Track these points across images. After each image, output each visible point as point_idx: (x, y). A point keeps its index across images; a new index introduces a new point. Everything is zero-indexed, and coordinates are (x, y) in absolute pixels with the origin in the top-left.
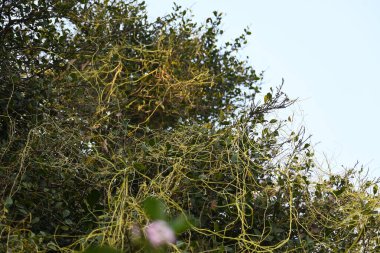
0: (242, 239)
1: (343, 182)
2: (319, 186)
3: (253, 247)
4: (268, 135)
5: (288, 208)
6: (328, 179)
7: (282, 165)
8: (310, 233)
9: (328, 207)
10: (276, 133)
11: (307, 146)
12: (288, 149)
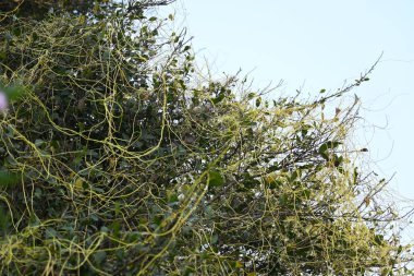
0: (108, 142)
1: (223, 90)
2: (196, 92)
3: (119, 152)
4: (147, 34)
5: (161, 114)
6: (207, 86)
7: (159, 67)
8: (183, 142)
9: (205, 116)
10: (155, 32)
11: (187, 48)
12: (167, 50)
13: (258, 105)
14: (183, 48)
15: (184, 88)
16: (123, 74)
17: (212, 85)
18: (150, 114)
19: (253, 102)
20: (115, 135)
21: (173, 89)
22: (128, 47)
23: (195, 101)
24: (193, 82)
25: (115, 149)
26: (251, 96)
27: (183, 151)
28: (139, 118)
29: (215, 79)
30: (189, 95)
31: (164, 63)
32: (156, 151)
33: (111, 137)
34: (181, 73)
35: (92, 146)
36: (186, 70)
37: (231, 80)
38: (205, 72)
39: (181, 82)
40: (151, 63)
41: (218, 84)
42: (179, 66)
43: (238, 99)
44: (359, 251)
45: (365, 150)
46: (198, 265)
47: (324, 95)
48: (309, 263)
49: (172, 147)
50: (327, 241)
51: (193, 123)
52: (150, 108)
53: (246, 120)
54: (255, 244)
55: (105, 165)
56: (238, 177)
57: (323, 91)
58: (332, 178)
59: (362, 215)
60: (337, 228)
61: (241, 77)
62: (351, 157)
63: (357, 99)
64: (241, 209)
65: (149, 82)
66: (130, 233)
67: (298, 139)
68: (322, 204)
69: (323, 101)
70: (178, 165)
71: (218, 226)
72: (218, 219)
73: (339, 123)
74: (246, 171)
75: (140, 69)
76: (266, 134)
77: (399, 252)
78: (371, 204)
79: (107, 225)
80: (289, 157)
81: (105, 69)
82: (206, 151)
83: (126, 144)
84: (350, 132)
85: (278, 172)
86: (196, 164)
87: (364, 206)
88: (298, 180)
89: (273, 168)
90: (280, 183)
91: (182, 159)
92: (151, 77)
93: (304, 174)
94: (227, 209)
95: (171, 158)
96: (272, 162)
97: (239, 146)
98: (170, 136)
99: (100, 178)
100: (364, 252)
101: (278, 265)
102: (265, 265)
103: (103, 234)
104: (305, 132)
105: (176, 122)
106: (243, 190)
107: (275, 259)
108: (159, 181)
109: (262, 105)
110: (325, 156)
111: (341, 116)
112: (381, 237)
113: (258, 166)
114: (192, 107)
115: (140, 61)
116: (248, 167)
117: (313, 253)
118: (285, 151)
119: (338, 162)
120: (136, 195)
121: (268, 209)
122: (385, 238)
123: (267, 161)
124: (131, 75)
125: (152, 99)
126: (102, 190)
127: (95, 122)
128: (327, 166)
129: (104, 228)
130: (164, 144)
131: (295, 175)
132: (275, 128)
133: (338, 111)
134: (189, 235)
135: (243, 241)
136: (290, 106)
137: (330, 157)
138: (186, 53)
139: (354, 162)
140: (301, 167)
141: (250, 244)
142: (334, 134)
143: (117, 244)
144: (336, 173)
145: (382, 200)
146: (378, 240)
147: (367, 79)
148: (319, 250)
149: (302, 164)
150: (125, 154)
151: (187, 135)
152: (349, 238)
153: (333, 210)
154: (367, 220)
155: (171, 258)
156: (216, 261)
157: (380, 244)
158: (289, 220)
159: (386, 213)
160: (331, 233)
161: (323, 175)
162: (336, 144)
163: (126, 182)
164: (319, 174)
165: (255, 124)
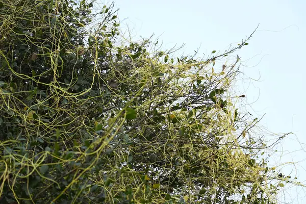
13: (166, 61)
14: (111, 17)
15: (111, 46)
16: (66, 35)
17: (132, 45)
18: (85, 66)
19: (162, 59)
20: (57, 80)
21: (103, 47)
22: (70, 15)
23: (119, 56)
24: (119, 42)
25: (58, 90)
26: (161, 54)
27: (109, 93)
28: (77, 67)
29: (134, 41)
30: (114, 52)
31: (97, 27)
33: (55, 81)
34: (109, 35)
35: (41, 87)
36: (113, 33)
37: (146, 42)
38: (127, 35)
39: (109, 42)
40: (87, 28)
41: (136, 45)
42: (108, 30)
43: (151, 56)
44: (237, 171)
45: (243, 96)
46: (117, 177)
47: (215, 55)
48: (200, 178)
49: (101, 90)
50: (213, 163)
51: (117, 73)
52: (85, 61)
53: (156, 72)
54: (160, 164)
55: (51, 102)
56: (149, 114)
57: (214, 52)
58: (219, 117)
59: (240, 143)
60: (221, 153)
61: (153, 40)
62: (233, 101)
63: (238, 58)
64: (151, 137)
65: (85, 41)
66: (67, 152)
67: (194, 87)
68: (211, 136)
69: (214, 59)
70: (105, 104)
71: (134, 150)
72: (133, 144)
73: (225, 75)
74: (155, 109)
75: (78, 32)
76: (171, 82)
77: (266, 172)
78: (247, 136)
79: (51, 145)
80: (187, 100)
81: (52, 31)
82: (126, 94)
83: (66, 87)
84: (233, 83)
85: (179, 111)
86: (118, 103)
87: (241, 137)
88: (193, 117)
89: (175, 108)
90: (180, 119)
91: (108, 99)
92: (87, 38)
93: (198, 113)
94: (141, 137)
95: (100, 98)
96: (175, 103)
97: (150, 91)
98: (100, 82)
99: (47, 111)
100: (241, 171)
101: (177, 180)
102: (167, 179)
103: (47, 152)
104: (199, 82)
105: (105, 71)
106: (153, 123)
107: (175, 175)
108: (91, 115)
109: (169, 61)
110: (214, 100)
111: (226, 71)
112: (254, 161)
113: (165, 106)
114: (117, 61)
115: (79, 26)
116: (157, 107)
117: (203, 171)
118: (184, 95)
119: (223, 105)
120: (73, 125)
121: (170, 138)
122: (257, 162)
123: (170, 102)
124: (72, 36)
125: (87, 54)
126: (47, 120)
127: (45, 70)
128: (215, 107)
129: (48, 148)
130: (95, 88)
131: (191, 114)
132: (178, 79)
133: (224, 67)
134: (111, 155)
135: (151, 160)
136: (190, 62)
137: (218, 101)
138: (113, 21)
139: (235, 105)
140: (196, 108)
141: (157, 163)
142: (221, 85)
143: (57, 160)
144: (222, 112)
145: (255, 133)
146: (251, 163)
147: (247, 44)
148: (207, 169)
149: (196, 106)
150: (66, 94)
151: (112, 82)
152: (229, 161)
153: (219, 140)
154: (244, 147)
155: (97, 172)
156: (131, 175)
157: (252, 165)
158: (186, 146)
159: (257, 143)
160: (216, 157)
161: (212, 114)
162: (222, 91)
163: (65, 115)
164: (209, 113)
165: (163, 75)
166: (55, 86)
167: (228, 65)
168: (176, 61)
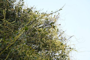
13: (38, 14)
15: (21, 9)
16: (8, 5)
17: (28, 9)
18: (14, 14)
19: (37, 13)
20: (5, 18)
21: (19, 9)
23: (24, 12)
24: (24, 8)
25: (5, 21)
26: (36, 12)
27: (20, 23)
28: (11, 15)
29: (28, 7)
30: (22, 10)
31: (17, 3)
32: (14, 22)
33: (5, 19)
34: (21, 6)
35: (0, 20)
36: (22, 5)
37: (32, 8)
38: (26, 6)
39: (21, 8)
40: (14, 3)
41: (29, 9)
42: (21, 4)
43: (33, 12)
44: (58, 46)
45: (60, 25)
46: (22, 47)
47: (52, 12)
48: (47, 48)
49: (18, 22)
50: (51, 44)
51: (23, 17)
52: (14, 13)
53: (35, 17)
54: (35, 44)
55: (3, 25)
56: (32, 29)
57: (52, 11)
59: (59, 38)
60: (53, 41)
61: (34, 7)
62: (57, 26)
63: (59, 14)
64: (33, 36)
65: (14, 7)
66: (7, 39)
67: (46, 21)
68: (50, 36)
69: (52, 14)
70: (19, 26)
71: (27, 39)
72: (27, 38)
73: (55, 18)
74: (34, 28)
75: (12, 4)
76: (39, 20)
77: (66, 47)
78: (61, 36)
79: (3, 38)
80: (43, 25)
81: (4, 4)
82: (26, 23)
83: (8, 20)
84: (57, 21)
85: (41, 28)
86: (23, 26)
87: (59, 37)
88: (45, 30)
89: (40, 28)
90: (41, 31)
91: (20, 24)
93: (47, 29)
94: (30, 36)
95: (18, 24)
96: (40, 26)
97: (33, 22)
98: (18, 19)
99: (2, 27)
100: (59, 47)
101: (40, 49)
102: (37, 48)
103: (1, 40)
104: (47, 20)
105: (20, 16)
106: (33, 32)
107: (39, 47)
108: (15, 29)
109: (39, 14)
110: (51, 26)
111: (55, 17)
112: (63, 44)
113: (37, 27)
114: (23, 13)
115: (12, 2)
116: (35, 27)
117: (48, 46)
118: (43, 24)
119: (54, 27)
120: (9, 32)
121: (38, 36)
122: (64, 44)
123: (39, 26)
124: (10, 5)
125: (14, 11)
126: (2, 30)
127: (2, 15)
128: (52, 28)
129: (2, 38)
130: (16, 21)
131: (45, 29)
132: (41, 19)
133: (55, 16)
134: (20, 41)
135: (33, 43)
136: (45, 14)
137: (52, 26)
138: (22, 1)
139: (58, 27)
140: (46, 28)
141: (34, 44)
142: (53, 21)
143: (4, 42)
144: (54, 29)
145: (63, 36)
146: (62, 44)
147: (62, 9)
148: (49, 46)
149: (46, 27)
150: (8, 23)
151: (22, 19)
152: (55, 44)
153: (52, 37)
154: (60, 40)
155: (16, 46)
156: (26, 47)
157: (62, 45)
158: (43, 39)
159: (64, 39)
160: (52, 42)
162: (54, 23)
163: (7, 29)
164: (50, 29)
165: (37, 18)
166: (4, 20)
167: (56, 15)
168: (41, 14)
